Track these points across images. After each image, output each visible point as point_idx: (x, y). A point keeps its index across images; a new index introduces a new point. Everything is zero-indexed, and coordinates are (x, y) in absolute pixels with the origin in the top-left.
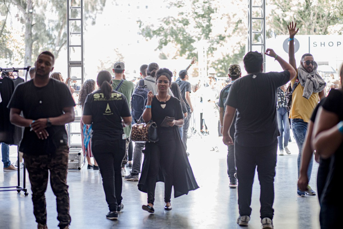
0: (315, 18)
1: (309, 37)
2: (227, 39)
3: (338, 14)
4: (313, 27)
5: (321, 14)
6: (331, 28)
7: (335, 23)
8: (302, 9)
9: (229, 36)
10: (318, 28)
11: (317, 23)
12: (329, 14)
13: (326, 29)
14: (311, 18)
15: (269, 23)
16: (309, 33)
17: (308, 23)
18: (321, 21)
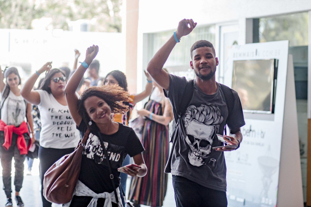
0: (18, 9)
1: (9, 33)
3: (44, 7)
4: (14, 21)
5: (25, 6)
6: (35, 23)
7: (40, 17)
10: (21, 22)
11: (20, 15)
12: (34, 6)
13: (30, 23)
14: (13, 9)
16: (9, 27)
17: (8, 16)
18: (25, 14)
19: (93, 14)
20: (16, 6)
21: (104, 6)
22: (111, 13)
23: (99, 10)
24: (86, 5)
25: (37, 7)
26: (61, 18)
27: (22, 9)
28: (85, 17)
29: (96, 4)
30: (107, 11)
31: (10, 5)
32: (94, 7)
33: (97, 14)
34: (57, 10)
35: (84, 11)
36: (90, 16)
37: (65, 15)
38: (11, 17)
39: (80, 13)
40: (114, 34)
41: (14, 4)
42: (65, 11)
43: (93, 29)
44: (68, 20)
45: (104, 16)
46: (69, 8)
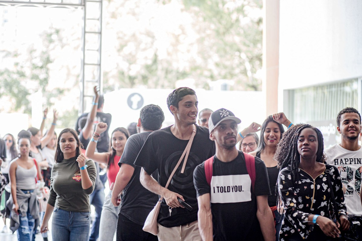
0: (164, 72)
2: (66, 93)
3: (188, 70)
4: (161, 82)
5: (170, 69)
7: (184, 78)
8: (150, 62)
9: (69, 90)
10: (166, 84)
12: (178, 68)
14: (159, 72)
15: (113, 77)
16: (156, 88)
17: (155, 79)
18: (170, 76)
19: (232, 75)
20: (162, 69)
21: (242, 68)
22: (249, 73)
23: (237, 71)
24: (225, 67)
25: (181, 70)
26: (203, 79)
27: (167, 72)
28: (225, 77)
29: (234, 66)
30: (245, 72)
31: (157, 69)
32: (233, 69)
33: (236, 75)
34: (199, 71)
35: (223, 72)
36: (229, 76)
37: (206, 77)
38: (158, 80)
39: (220, 74)
40: (252, 92)
41: (160, 67)
42: (206, 73)
43: (232, 89)
44: (209, 81)
45: (242, 77)
46: (210, 70)
